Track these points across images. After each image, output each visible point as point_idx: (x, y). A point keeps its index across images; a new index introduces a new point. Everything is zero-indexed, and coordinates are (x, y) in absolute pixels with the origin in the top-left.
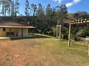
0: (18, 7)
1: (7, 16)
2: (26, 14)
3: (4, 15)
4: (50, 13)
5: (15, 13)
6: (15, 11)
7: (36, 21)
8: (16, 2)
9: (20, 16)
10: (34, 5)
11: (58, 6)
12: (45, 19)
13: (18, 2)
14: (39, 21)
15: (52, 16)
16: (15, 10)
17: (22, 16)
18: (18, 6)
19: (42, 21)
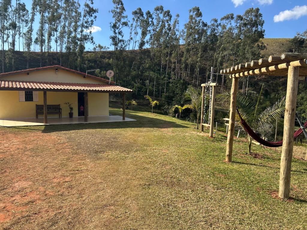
0: (92, 21)
1: (55, 51)
2: (116, 44)
3: (45, 49)
4: (199, 39)
5: (81, 40)
6: (79, 36)
7: (149, 68)
8: (87, 6)
9: (98, 49)
10: (144, 12)
11: (232, 15)
12: (179, 62)
13: (91, 6)
14: (158, 67)
15: (205, 49)
16: (82, 31)
17: (102, 50)
18: (92, 18)
19: (170, 67)
